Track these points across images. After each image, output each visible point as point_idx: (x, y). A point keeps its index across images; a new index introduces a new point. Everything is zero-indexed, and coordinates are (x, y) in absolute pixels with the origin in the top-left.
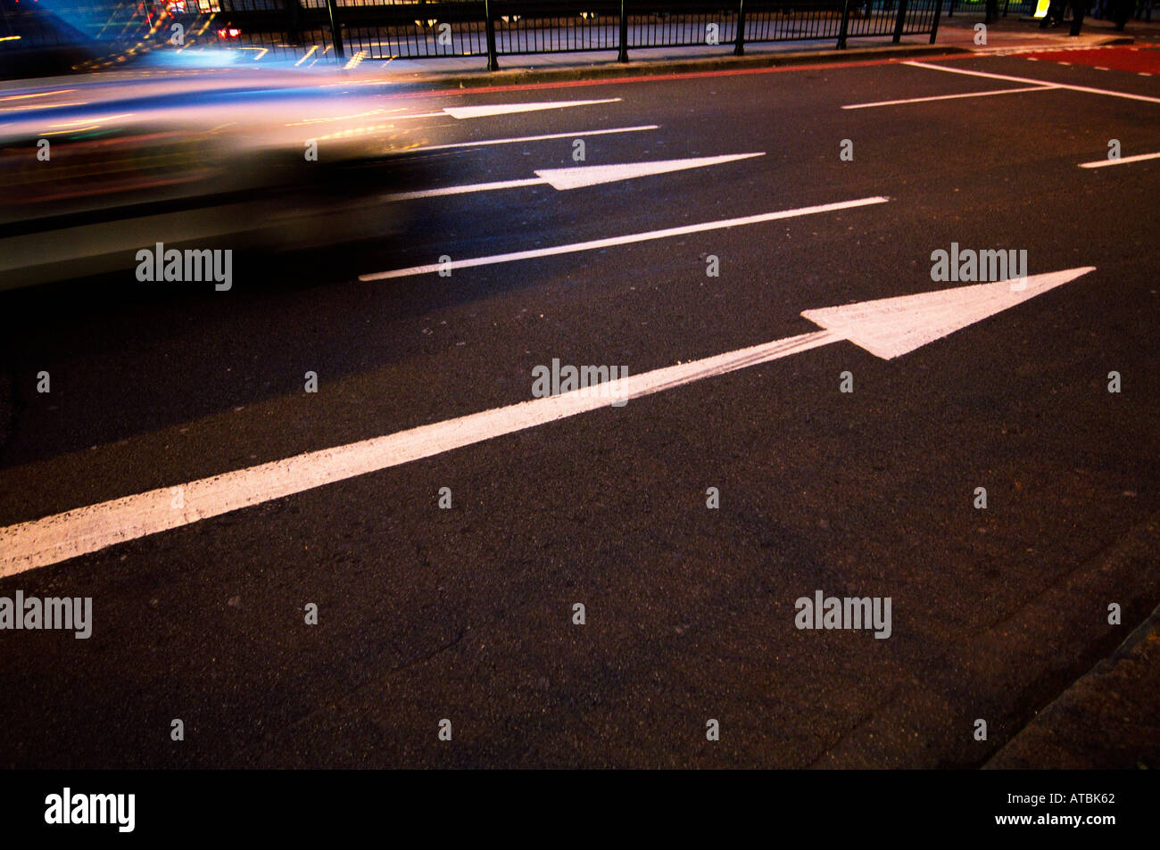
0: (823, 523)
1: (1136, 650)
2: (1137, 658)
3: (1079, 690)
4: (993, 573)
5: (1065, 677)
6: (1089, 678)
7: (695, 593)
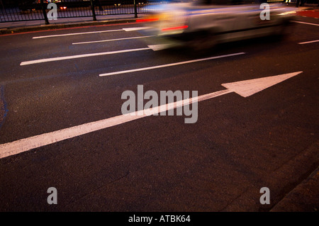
0: (227, 142)
1: (314, 177)
2: (314, 179)
3: (298, 188)
4: (275, 156)
5: (294, 184)
6: (301, 185)
7: (192, 161)
